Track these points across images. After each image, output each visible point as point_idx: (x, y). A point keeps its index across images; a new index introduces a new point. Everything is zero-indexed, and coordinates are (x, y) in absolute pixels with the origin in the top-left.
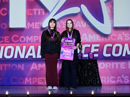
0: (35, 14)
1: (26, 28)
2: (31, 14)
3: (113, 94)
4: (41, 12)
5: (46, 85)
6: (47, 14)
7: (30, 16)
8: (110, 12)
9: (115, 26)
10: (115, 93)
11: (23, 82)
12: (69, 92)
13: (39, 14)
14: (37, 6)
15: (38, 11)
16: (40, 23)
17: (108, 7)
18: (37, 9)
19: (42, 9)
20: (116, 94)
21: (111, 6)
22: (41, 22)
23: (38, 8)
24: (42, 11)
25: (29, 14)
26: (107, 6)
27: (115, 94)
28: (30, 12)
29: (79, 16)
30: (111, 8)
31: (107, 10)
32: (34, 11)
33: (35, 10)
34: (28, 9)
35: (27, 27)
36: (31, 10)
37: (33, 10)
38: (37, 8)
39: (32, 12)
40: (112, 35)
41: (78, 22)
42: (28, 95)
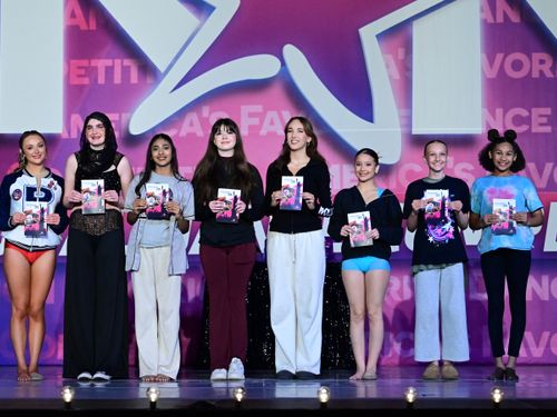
0: (101, 80)
1: (65, 136)
2: (86, 81)
3: (405, 400)
4: (126, 71)
6: (149, 80)
7: (81, 88)
8: (397, 76)
9: (417, 130)
10: (410, 397)
11: (53, 352)
13: (117, 79)
14: (110, 47)
15: (112, 68)
16: (120, 117)
17: (390, 57)
18: (109, 62)
19: (127, 62)
20: (416, 400)
21: (401, 53)
22: (127, 112)
23: (113, 59)
24: (129, 67)
25: (77, 81)
26: (384, 52)
27: (411, 401)
28: (83, 72)
29: (277, 92)
30: (403, 61)
31: (387, 66)
32: (96, 68)
33: (101, 64)
34: (72, 61)
35: (69, 133)
36: (85, 63)
37: (94, 63)
38: (107, 58)
39: (91, 72)
40: (406, 167)
41: (272, 115)
42: (67, 403)
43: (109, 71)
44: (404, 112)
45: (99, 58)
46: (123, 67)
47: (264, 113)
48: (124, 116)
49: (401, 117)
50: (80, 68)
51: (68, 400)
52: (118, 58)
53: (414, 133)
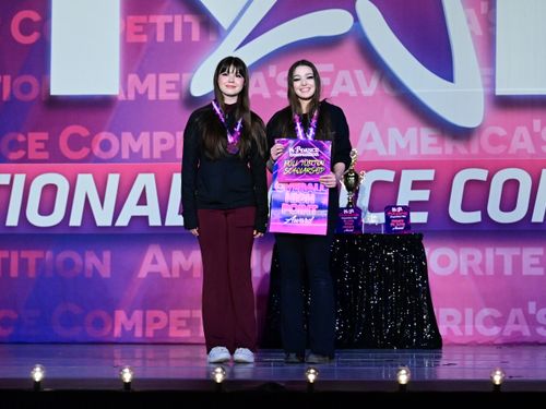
0: (160, 37)
1: (122, 97)
2: (144, 38)
3: (491, 382)
4: (187, 27)
5: (204, 341)
6: (212, 38)
7: (139, 46)
8: (479, 32)
9: (501, 91)
10: (497, 379)
11: (109, 328)
12: (304, 373)
13: (178, 36)
14: (170, 2)
15: (172, 24)
16: (181, 77)
17: (472, 11)
18: (169, 19)
19: (188, 18)
20: (504, 382)
21: (484, 6)
22: (187, 72)
23: (173, 14)
24: (190, 24)
25: (133, 39)
26: (466, 6)
27: (498, 383)
28: (140, 29)
29: (349, 49)
30: (486, 15)
31: (469, 22)
32: (155, 25)
33: (160, 20)
34: (131, 18)
35: (126, 94)
36: (143, 19)
37: (153, 19)
38: (165, 14)
39: (149, 29)
40: (489, 130)
41: (344, 74)
42: (126, 383)
43: (169, 27)
44: (487, 71)
45: (158, 14)
46: (183, 23)
47: (336, 72)
48: (185, 76)
49: (483, 77)
50: (137, 24)
51: (127, 381)
52: (179, 13)
53: (498, 93)
